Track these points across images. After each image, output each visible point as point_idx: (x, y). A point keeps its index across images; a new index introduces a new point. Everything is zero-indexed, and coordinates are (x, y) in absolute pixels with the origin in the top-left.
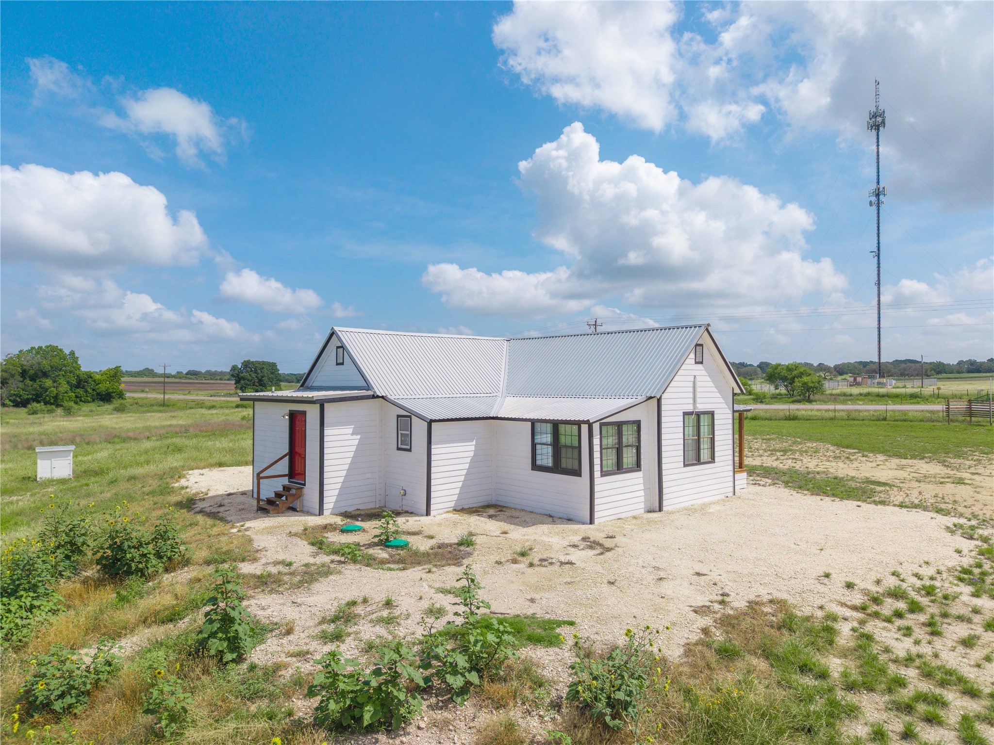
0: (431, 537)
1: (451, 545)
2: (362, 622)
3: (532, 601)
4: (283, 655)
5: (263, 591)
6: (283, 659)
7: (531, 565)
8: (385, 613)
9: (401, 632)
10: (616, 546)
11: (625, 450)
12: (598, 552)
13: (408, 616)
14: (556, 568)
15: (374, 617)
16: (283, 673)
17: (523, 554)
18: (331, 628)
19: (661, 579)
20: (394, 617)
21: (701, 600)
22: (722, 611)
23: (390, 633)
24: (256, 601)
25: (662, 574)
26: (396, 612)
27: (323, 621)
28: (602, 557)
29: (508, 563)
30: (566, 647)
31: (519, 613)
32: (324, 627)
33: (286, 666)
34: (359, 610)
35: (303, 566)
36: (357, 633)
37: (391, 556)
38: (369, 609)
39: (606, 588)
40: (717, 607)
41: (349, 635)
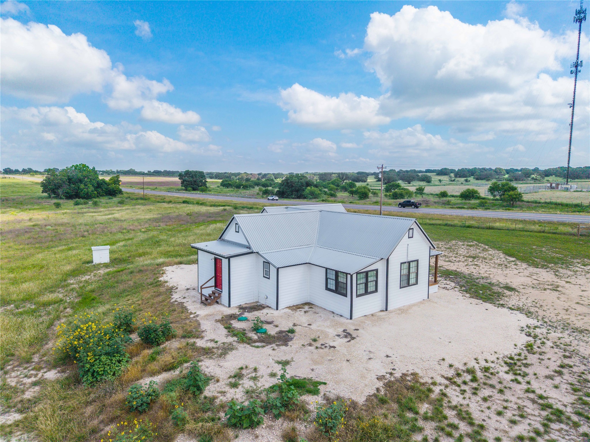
0: (277, 326)
1: (285, 332)
2: (245, 378)
3: (312, 370)
4: (216, 393)
5: (207, 357)
6: (216, 394)
7: (317, 348)
8: (253, 375)
9: (259, 384)
10: (357, 336)
11: (369, 283)
12: (348, 339)
13: (263, 376)
14: (327, 350)
15: (249, 376)
16: (216, 400)
17: (315, 340)
18: (233, 380)
19: (370, 359)
20: (257, 377)
21: (382, 372)
22: (389, 378)
23: (255, 385)
24: (204, 363)
25: (371, 356)
26: (258, 374)
27: (230, 377)
28: (349, 343)
29: (307, 346)
30: (320, 396)
31: (305, 376)
32: (230, 380)
33: (217, 398)
34: (244, 372)
35: (222, 343)
36: (243, 384)
37: (259, 337)
38: (248, 372)
39: (345, 363)
40: (388, 375)
41: (239, 384)
